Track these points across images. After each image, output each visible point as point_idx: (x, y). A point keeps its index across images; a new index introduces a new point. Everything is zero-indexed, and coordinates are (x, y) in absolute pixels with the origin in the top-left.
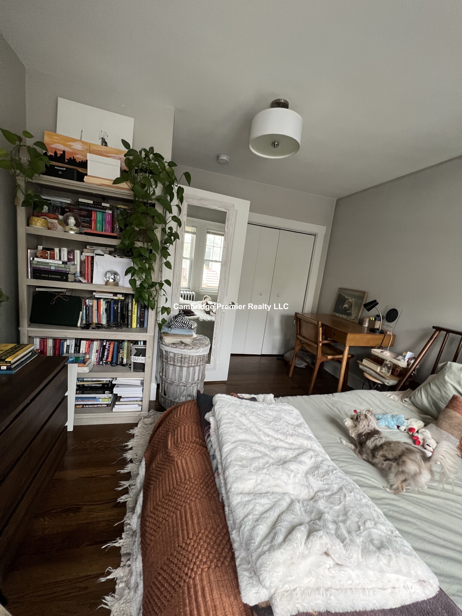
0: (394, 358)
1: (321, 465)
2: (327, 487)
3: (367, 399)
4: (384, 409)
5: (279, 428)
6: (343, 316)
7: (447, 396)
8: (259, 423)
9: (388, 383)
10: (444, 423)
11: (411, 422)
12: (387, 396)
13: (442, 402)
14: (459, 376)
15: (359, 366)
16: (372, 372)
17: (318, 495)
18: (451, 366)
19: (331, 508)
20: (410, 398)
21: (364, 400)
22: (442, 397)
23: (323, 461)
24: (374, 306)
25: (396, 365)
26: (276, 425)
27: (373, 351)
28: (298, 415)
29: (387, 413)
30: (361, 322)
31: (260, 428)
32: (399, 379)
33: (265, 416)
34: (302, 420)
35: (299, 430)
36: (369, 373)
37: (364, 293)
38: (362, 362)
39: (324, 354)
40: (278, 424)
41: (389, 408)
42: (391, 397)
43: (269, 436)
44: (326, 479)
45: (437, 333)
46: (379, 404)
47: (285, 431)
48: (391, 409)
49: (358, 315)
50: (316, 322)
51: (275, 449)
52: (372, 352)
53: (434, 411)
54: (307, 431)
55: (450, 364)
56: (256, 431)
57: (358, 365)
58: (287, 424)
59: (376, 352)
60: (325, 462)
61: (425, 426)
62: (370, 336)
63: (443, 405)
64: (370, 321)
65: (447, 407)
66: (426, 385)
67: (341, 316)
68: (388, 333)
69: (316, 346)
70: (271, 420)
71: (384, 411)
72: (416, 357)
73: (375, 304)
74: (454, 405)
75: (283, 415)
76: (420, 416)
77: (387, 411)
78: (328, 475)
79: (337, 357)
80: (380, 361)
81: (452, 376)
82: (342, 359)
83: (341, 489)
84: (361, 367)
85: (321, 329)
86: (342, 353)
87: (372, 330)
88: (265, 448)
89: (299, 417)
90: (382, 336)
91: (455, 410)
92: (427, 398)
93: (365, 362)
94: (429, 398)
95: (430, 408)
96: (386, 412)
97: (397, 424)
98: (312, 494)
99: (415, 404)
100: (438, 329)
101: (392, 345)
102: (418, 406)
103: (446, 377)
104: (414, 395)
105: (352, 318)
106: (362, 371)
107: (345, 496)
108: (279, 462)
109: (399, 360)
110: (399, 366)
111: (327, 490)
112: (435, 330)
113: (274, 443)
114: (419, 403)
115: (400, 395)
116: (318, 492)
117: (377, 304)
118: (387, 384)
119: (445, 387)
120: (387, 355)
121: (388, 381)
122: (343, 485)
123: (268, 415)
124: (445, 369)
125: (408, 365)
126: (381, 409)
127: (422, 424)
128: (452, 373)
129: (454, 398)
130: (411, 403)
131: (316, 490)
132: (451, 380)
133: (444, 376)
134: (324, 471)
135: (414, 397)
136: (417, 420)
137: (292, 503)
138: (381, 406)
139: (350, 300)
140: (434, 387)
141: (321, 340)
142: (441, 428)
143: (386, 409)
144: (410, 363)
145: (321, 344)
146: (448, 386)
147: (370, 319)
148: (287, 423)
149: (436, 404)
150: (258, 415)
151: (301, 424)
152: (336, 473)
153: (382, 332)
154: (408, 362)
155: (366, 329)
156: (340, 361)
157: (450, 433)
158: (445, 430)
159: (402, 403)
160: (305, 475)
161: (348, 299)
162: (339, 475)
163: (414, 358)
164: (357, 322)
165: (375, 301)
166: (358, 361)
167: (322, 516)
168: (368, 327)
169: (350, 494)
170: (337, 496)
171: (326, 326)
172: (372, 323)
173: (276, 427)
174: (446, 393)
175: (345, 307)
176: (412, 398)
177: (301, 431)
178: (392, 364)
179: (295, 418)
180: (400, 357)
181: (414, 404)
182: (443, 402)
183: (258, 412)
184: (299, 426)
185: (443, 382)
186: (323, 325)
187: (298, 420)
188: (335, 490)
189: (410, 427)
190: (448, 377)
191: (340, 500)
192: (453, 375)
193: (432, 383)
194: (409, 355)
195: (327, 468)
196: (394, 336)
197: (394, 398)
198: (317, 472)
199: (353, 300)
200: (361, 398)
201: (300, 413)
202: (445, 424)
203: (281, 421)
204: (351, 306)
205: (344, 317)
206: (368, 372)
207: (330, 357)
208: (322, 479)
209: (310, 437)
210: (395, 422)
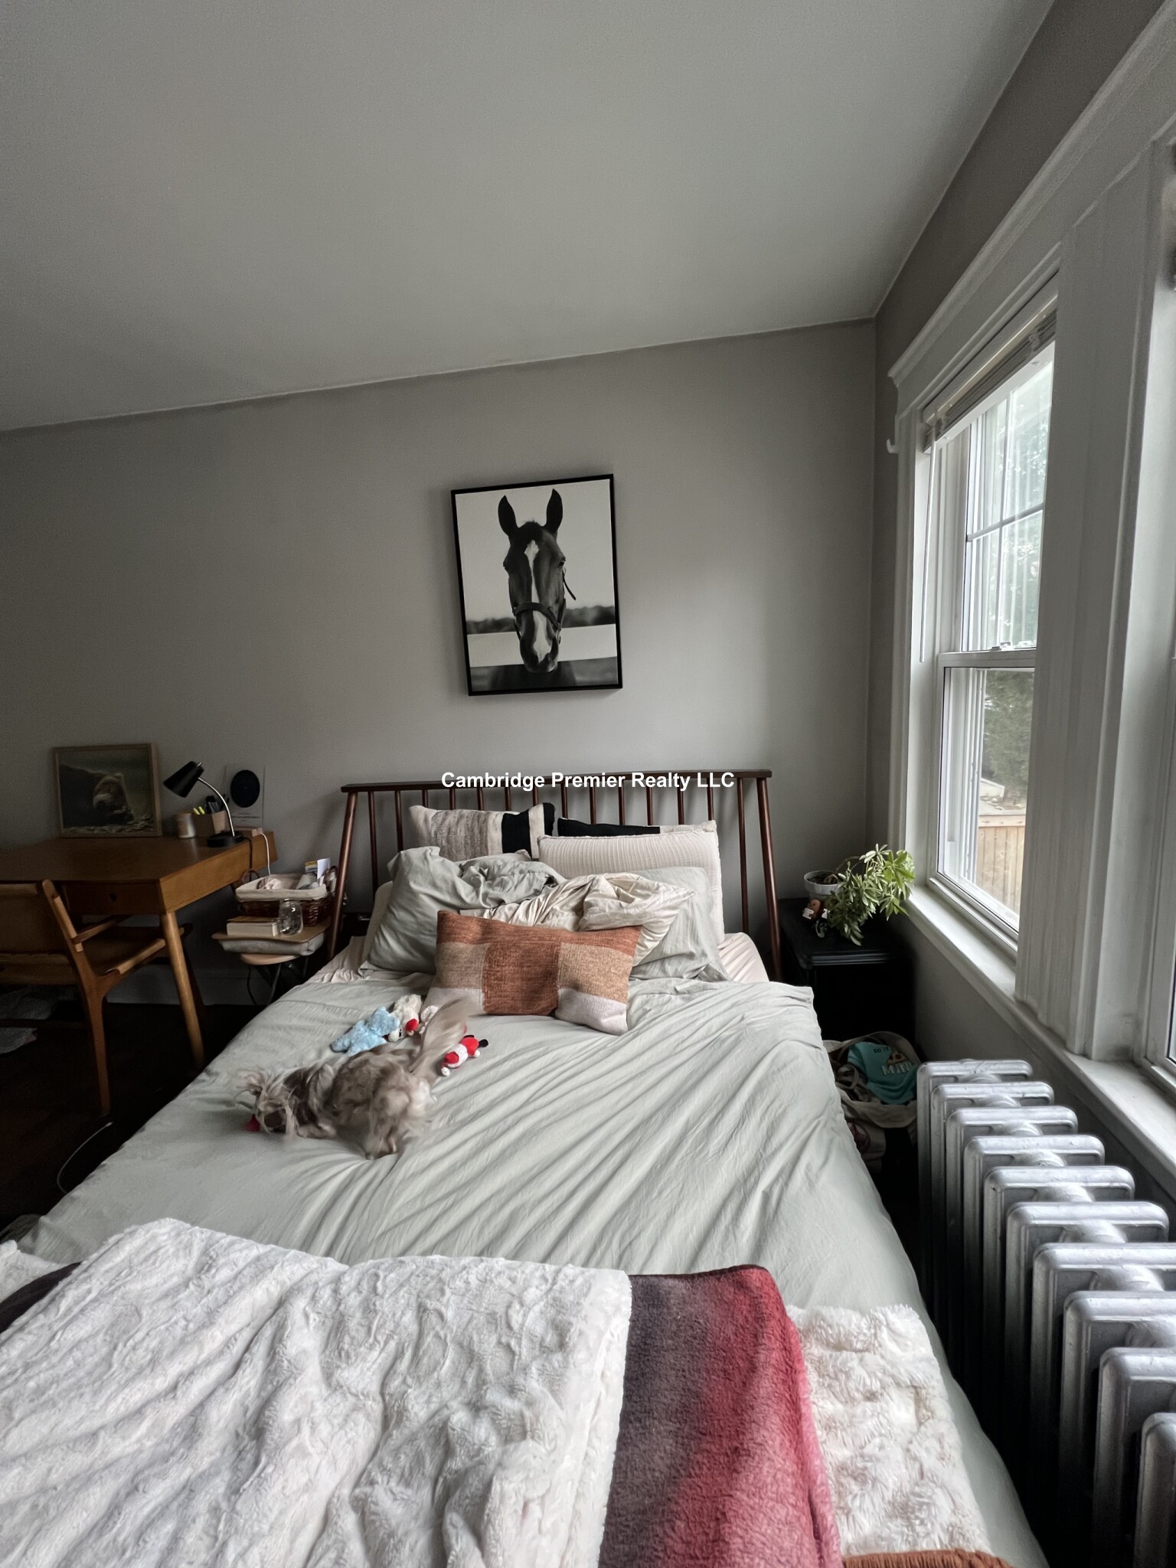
0: (293, 887)
1: (342, 1307)
2: (392, 1345)
3: (295, 1022)
4: (341, 1018)
5: (154, 1344)
6: (106, 828)
7: (428, 919)
8: (68, 1422)
9: (308, 950)
10: (450, 974)
11: (402, 1010)
12: (325, 981)
13: (424, 934)
14: (429, 871)
15: (222, 947)
16: (260, 944)
17: (391, 1395)
18: (409, 859)
19: (438, 1385)
20: (369, 959)
21: (291, 1028)
22: (419, 924)
23: (336, 1291)
24: (195, 780)
25: (308, 901)
26: (134, 1348)
27: (241, 892)
28: (178, 1234)
29: (354, 1024)
30: (172, 829)
31: (85, 1427)
32: (324, 929)
33: (70, 1363)
34: (200, 1236)
35: (217, 1278)
36: (256, 950)
37: (146, 748)
38: (226, 933)
39: (102, 965)
40: (139, 1336)
41: (349, 1009)
42: (335, 979)
43: (139, 1412)
44: (378, 1328)
45: (354, 798)
46: (323, 1014)
47: (178, 1331)
48: (354, 1009)
49: (153, 814)
50: (31, 888)
51: (192, 1429)
52: (241, 896)
53: (418, 958)
54: (238, 1254)
55: (406, 855)
56: (77, 1461)
57: (217, 944)
58: (168, 1302)
59: (247, 890)
60: (344, 1289)
61: (424, 998)
62: (217, 861)
63: (430, 941)
64: (195, 819)
65: (439, 941)
66: (384, 916)
67: (97, 831)
68: (255, 833)
69: (64, 959)
70: (104, 1350)
71: (344, 1023)
72: (337, 864)
73: (193, 773)
74: (448, 930)
75: (135, 1287)
76: (403, 985)
77: (349, 1018)
78: (376, 1311)
79: (146, 953)
80: (268, 910)
81: (420, 878)
82: (167, 949)
83: (422, 1310)
84: (227, 946)
85: (58, 901)
86: (161, 932)
87: (214, 842)
88: (162, 1475)
89: (185, 1238)
90: (244, 848)
91: (454, 941)
92: (398, 941)
93: (234, 929)
94: (402, 939)
95: (410, 957)
96: (348, 1023)
97: (384, 1034)
98: (376, 1407)
99: (382, 965)
100: (351, 790)
101: (274, 858)
102: (390, 967)
103: (413, 885)
104: (373, 946)
105: (138, 826)
106: (235, 956)
107: (441, 1316)
108: (240, 1454)
109: (307, 887)
110: (313, 900)
111: (398, 1356)
112: (346, 794)
113: (176, 1411)
114: (390, 959)
115: (346, 963)
116: (383, 1385)
117: (200, 771)
118: (305, 953)
119: (418, 905)
120: (274, 886)
121: (306, 945)
122: (418, 1296)
123: (77, 1345)
124: (403, 869)
125: (328, 888)
126: (336, 1023)
127: (416, 999)
128: (417, 872)
129: (442, 917)
130: (375, 968)
131: (374, 1388)
132: (420, 885)
133: (408, 885)
134: (358, 1315)
135: (377, 953)
136: (406, 997)
137: (363, 1514)
138: (333, 1017)
139: (109, 778)
140: (401, 915)
141: (73, 934)
142: (449, 987)
143: (345, 1015)
144: (331, 882)
145: (79, 947)
146: (421, 899)
147: (193, 814)
148: (166, 1295)
149: (415, 945)
150: (40, 1391)
151: (205, 1252)
152: (385, 1286)
153: (242, 837)
154: (325, 882)
155: (193, 841)
156: (164, 959)
157: (465, 986)
158: (457, 987)
159: (360, 979)
160: (329, 1385)
161: (100, 777)
162: (392, 1281)
163: (333, 867)
164: (160, 833)
165: (192, 765)
166: (216, 936)
167: (447, 1436)
168: (196, 837)
169: (445, 1300)
170: (429, 1339)
171: (68, 883)
172: (203, 824)
173: (140, 1352)
174: (424, 914)
175: (101, 802)
176: (373, 955)
177: (224, 1274)
178: (298, 904)
179: (176, 1255)
180: (306, 880)
181: (381, 967)
182: (426, 932)
183: (32, 1384)
184: (206, 1265)
185: (409, 895)
186: (58, 885)
187: (188, 1247)
188: (414, 1328)
189: (406, 1021)
190: (415, 882)
191: (440, 1337)
192: (420, 876)
193: (394, 907)
194: (321, 864)
195: (359, 1299)
196: (270, 834)
197: (339, 977)
198: (347, 1339)
199: (119, 774)
200: (279, 1028)
201: (177, 1223)
202: (453, 977)
203: (144, 1313)
204: (119, 793)
205: (114, 830)
206: (250, 949)
207: (124, 967)
208: (371, 1340)
209: (258, 1259)
210: (379, 1033)
